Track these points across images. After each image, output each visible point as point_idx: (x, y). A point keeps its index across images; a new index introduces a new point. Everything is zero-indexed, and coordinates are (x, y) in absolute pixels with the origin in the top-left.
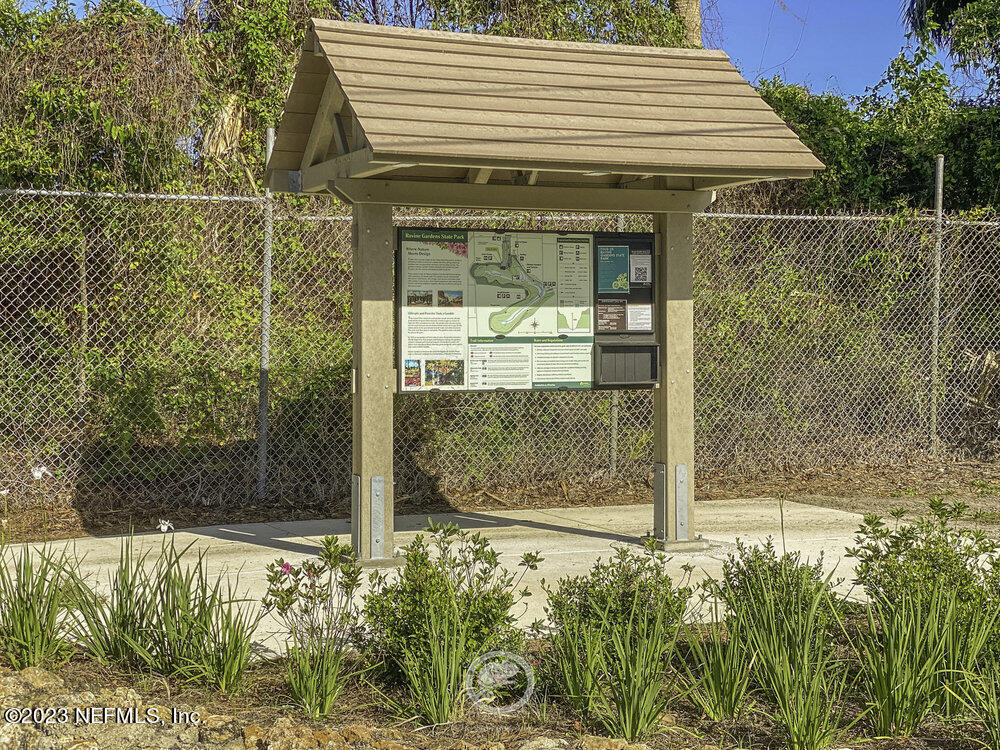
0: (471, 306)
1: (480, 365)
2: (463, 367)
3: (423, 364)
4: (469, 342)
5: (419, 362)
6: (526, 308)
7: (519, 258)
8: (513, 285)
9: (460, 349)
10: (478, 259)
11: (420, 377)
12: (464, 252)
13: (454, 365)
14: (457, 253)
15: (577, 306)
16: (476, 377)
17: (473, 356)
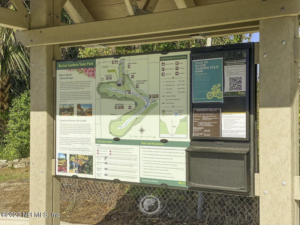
0: (98, 114)
1: (103, 160)
2: (92, 161)
3: (68, 156)
4: (96, 143)
5: (66, 155)
6: (136, 116)
7: (130, 77)
8: (126, 99)
9: (90, 147)
10: (102, 79)
11: (66, 166)
12: (93, 75)
13: (87, 159)
14: (89, 75)
15: (176, 114)
16: (100, 169)
17: (98, 153)
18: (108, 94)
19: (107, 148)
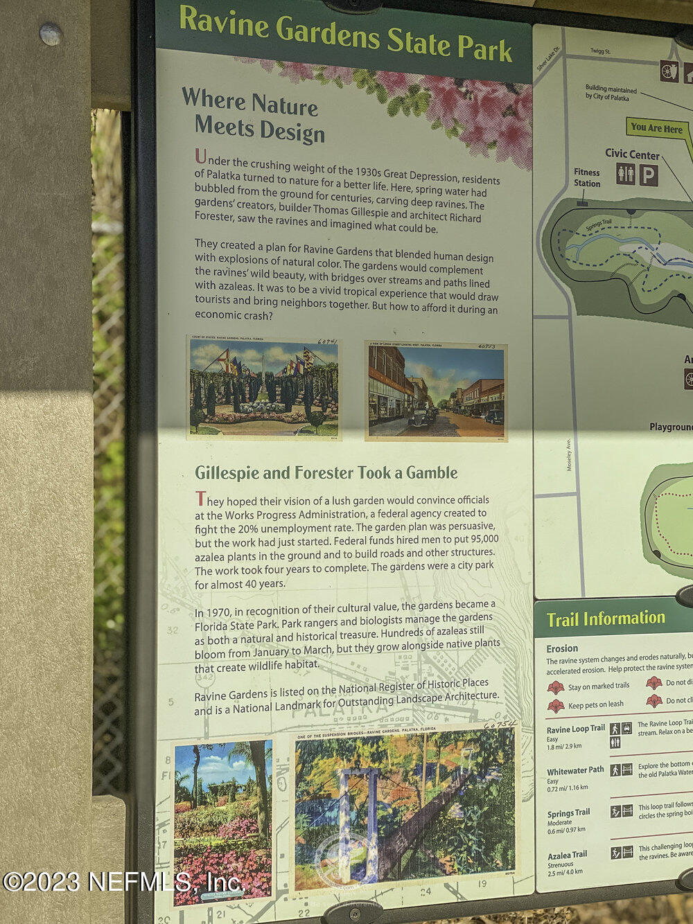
0: (553, 426)
1: (597, 749)
2: (509, 768)
3: (283, 759)
4: (541, 629)
5: (258, 752)
9: (491, 669)
10: (587, 177)
11: (264, 840)
12: (514, 137)
13: (462, 758)
14: (475, 137)
16: (577, 820)
17: (556, 706)
18: (628, 285)
19: (631, 664)
